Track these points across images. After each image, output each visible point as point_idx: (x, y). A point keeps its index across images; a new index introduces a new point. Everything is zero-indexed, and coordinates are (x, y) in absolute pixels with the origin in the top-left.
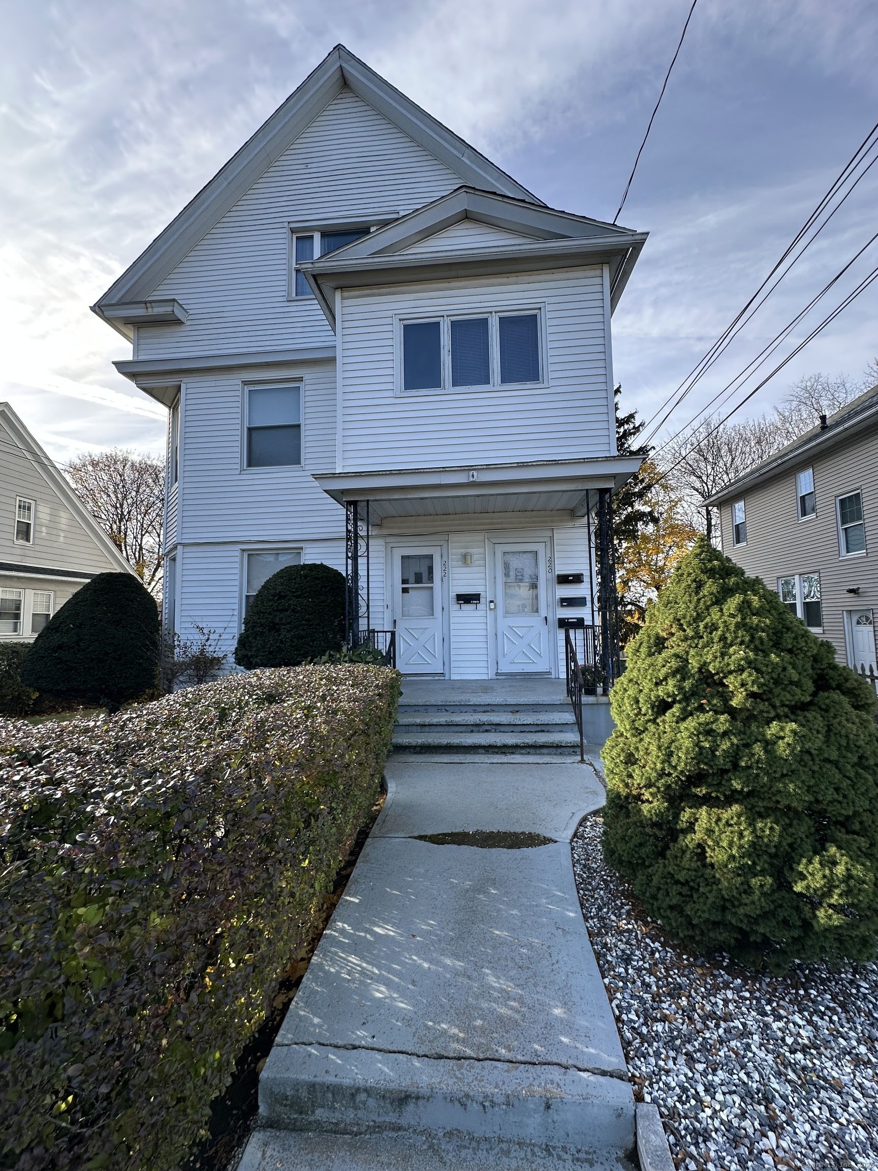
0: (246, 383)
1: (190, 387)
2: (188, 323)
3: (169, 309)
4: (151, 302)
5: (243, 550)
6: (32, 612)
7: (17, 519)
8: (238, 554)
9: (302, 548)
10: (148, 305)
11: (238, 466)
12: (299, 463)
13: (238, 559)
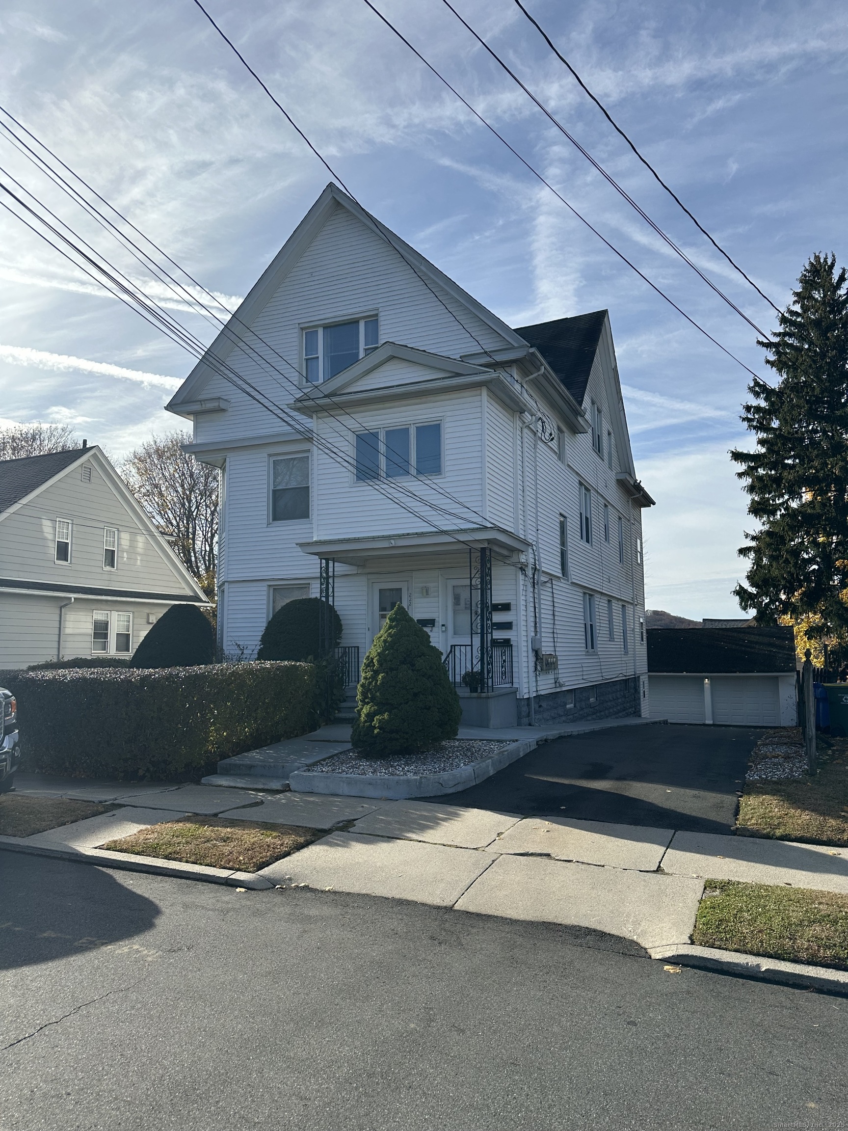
0: (270, 455)
1: (232, 460)
2: (230, 410)
3: (216, 404)
4: (204, 400)
5: (270, 586)
6: (116, 632)
7: (105, 548)
8: (265, 588)
9: (309, 584)
10: (202, 402)
11: (266, 521)
12: (308, 517)
13: (265, 593)
